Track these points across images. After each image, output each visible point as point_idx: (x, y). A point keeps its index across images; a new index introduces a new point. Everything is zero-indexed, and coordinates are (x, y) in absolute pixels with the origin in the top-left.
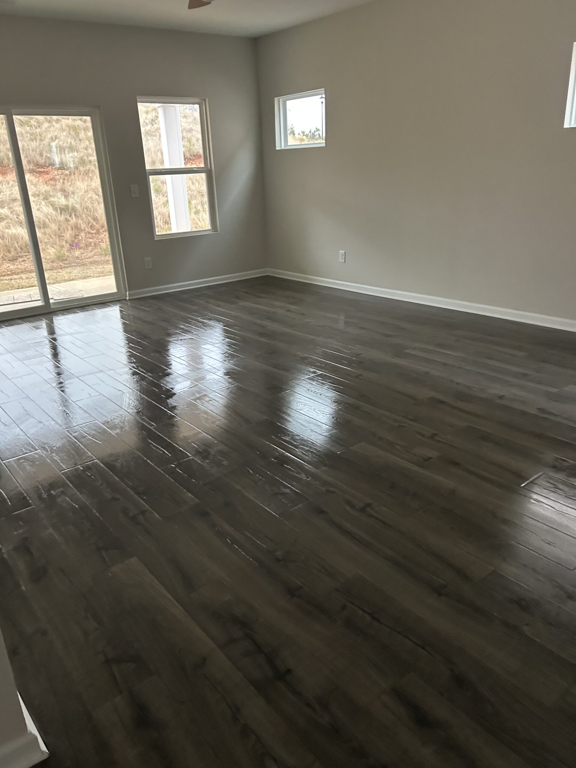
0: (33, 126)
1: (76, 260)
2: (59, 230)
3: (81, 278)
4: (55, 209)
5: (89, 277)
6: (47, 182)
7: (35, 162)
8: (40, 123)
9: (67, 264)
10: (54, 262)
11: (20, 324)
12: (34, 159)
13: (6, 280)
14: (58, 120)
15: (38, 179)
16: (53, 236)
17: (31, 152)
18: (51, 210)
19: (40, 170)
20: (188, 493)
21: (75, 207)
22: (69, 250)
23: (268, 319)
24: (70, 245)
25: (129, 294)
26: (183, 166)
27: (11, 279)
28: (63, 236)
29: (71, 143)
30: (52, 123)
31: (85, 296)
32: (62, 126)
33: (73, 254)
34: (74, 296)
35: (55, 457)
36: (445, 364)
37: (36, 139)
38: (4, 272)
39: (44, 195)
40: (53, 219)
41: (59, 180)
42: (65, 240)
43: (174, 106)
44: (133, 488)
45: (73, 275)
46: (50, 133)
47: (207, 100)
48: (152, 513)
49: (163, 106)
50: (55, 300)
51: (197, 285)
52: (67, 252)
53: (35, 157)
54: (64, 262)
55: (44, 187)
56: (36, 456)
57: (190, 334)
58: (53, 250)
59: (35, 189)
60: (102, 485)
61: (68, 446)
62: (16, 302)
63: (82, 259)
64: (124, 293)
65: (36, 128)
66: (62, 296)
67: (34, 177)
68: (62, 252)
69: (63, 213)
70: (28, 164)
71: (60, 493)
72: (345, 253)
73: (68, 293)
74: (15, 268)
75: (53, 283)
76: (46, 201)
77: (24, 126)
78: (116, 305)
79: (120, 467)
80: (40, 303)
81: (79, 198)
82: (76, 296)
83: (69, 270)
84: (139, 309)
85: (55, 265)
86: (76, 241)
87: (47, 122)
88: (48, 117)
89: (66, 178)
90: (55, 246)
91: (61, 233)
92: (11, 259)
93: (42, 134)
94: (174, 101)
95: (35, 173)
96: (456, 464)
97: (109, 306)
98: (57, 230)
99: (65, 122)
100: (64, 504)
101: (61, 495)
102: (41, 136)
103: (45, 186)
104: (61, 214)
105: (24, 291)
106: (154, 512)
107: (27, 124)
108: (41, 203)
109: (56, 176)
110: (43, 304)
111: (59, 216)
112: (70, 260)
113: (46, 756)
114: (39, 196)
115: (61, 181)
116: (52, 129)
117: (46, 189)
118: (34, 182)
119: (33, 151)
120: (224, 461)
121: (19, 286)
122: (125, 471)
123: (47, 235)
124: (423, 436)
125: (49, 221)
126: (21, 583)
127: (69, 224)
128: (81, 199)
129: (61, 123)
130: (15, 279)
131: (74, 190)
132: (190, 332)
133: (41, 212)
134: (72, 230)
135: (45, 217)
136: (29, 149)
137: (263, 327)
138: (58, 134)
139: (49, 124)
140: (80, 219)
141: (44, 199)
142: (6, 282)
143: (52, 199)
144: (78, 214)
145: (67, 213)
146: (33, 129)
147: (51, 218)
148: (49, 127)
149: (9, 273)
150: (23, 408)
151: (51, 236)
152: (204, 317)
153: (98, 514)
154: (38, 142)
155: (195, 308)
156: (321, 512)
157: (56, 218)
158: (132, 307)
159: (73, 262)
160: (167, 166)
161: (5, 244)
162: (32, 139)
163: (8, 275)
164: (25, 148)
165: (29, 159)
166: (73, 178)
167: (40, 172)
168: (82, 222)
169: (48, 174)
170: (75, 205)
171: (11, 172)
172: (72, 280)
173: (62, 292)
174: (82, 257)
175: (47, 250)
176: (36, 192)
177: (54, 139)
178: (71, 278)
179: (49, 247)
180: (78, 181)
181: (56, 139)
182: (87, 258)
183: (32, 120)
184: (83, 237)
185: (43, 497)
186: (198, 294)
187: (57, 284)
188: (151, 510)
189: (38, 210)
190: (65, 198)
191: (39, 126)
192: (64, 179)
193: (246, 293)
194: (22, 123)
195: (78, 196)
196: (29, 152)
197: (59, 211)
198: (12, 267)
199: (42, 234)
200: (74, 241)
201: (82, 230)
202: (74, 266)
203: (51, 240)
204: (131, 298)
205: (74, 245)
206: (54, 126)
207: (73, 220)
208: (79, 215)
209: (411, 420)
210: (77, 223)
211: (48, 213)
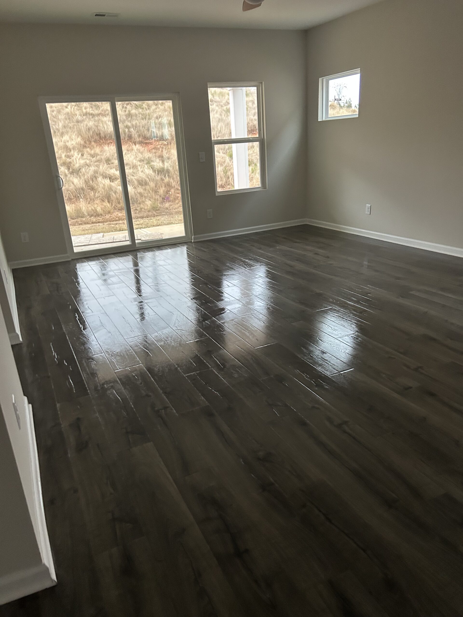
0: (144, 109)
1: (166, 210)
2: (156, 187)
3: (165, 224)
4: (154, 171)
5: (171, 223)
6: (151, 151)
7: (144, 135)
8: (149, 106)
9: (159, 213)
10: (150, 211)
11: (113, 258)
12: (143, 133)
13: (113, 224)
14: (162, 103)
15: (144, 148)
16: (151, 191)
17: (141, 128)
18: (151, 172)
19: (147, 141)
20: (202, 396)
21: (169, 170)
22: (162, 203)
23: (297, 260)
24: (163, 199)
25: (194, 238)
26: (246, 136)
27: (116, 224)
28: (158, 192)
29: (170, 120)
30: (158, 105)
31: (163, 238)
32: (165, 107)
33: (164, 205)
34: (156, 238)
35: (114, 359)
36: (444, 306)
37: (145, 119)
38: (114, 218)
39: (147, 160)
40: (152, 178)
41: (159, 149)
42: (159, 195)
43: (242, 89)
44: (162, 389)
45: (159, 222)
46: (156, 114)
47: (263, 83)
48: (172, 409)
49: (233, 89)
50: (142, 241)
51: (248, 232)
52: (160, 204)
53: (144, 132)
54: (156, 212)
55: (148, 155)
56: (101, 358)
57: (233, 271)
58: (150, 202)
59: (141, 156)
60: (141, 384)
61: (124, 352)
62: (114, 241)
63: (170, 210)
64: (190, 236)
65: (146, 110)
66: (147, 238)
67: (141, 147)
68: (156, 204)
69: (159, 174)
70: (138, 137)
71: (110, 388)
72: (371, 206)
73: (152, 236)
74: (122, 216)
75: (145, 228)
76: (148, 165)
77: (138, 108)
78: (184, 246)
79: (157, 371)
80: (128, 243)
81: (172, 163)
82: (157, 238)
83: (159, 218)
84: (199, 250)
85: (150, 213)
86: (167, 196)
87: (154, 106)
88: (156, 102)
89: (164, 147)
90: (152, 200)
91: (157, 189)
92: (120, 209)
93: (150, 114)
94: (239, 85)
95: (142, 144)
96: (432, 394)
97: (178, 246)
98: (154, 188)
99: (167, 104)
100: (111, 396)
101: (111, 388)
102: (149, 116)
103: (149, 153)
104: (158, 174)
105: (122, 233)
106: (173, 409)
107: (140, 107)
108: (145, 166)
109: (157, 145)
110: (131, 243)
111: (157, 176)
112: (162, 210)
113: (54, 584)
114: (143, 161)
115: (161, 150)
116: (158, 110)
117: (149, 156)
118: (141, 150)
119: (143, 127)
120: (235, 374)
121: (120, 229)
122: (160, 375)
123: (147, 191)
124: (408, 367)
125: (149, 181)
126: (69, 451)
127: (163, 183)
128: (173, 163)
129: (165, 105)
130: (119, 224)
131: (169, 156)
132: (233, 269)
133: (144, 173)
134: (165, 187)
135: (147, 177)
136: (140, 126)
137: (291, 266)
138: (162, 114)
139: (156, 107)
140: (172, 178)
141: (147, 164)
142: (112, 225)
143: (152, 163)
144: (170, 174)
145: (163, 173)
146: (144, 111)
147: (151, 178)
148: (156, 109)
149: (117, 219)
150: (100, 321)
151: (149, 192)
152: (247, 258)
153: (133, 406)
154: (147, 120)
155: (240, 249)
156: (303, 424)
157: (154, 178)
158: (196, 248)
159: (163, 212)
160: (234, 137)
161: (117, 197)
162: (143, 118)
163: (117, 220)
164: (137, 125)
165: (139, 133)
166: (169, 147)
167: (146, 143)
168: (173, 181)
169: (152, 144)
170: (169, 168)
171: (125, 144)
172: (158, 226)
173: (148, 235)
174: (170, 208)
175: (145, 202)
176: (142, 158)
177: (158, 118)
178: (158, 224)
179: (147, 200)
180: (172, 149)
181: (160, 117)
182: (174, 209)
183: (144, 104)
184: (173, 192)
185: (98, 389)
186: (246, 238)
187: (147, 229)
188: (172, 407)
189: (142, 171)
190: (162, 162)
191: (149, 108)
192: (163, 148)
193: (285, 238)
194: (136, 107)
195: (172, 161)
196: (140, 128)
197: (157, 173)
198: (120, 215)
199: (143, 190)
200: (166, 196)
201: (172, 187)
202: (164, 215)
203: (149, 194)
204: (196, 241)
205: (165, 199)
206: (159, 108)
207: (166, 179)
208: (171, 176)
209: (401, 353)
210: (169, 182)
211: (149, 174)
